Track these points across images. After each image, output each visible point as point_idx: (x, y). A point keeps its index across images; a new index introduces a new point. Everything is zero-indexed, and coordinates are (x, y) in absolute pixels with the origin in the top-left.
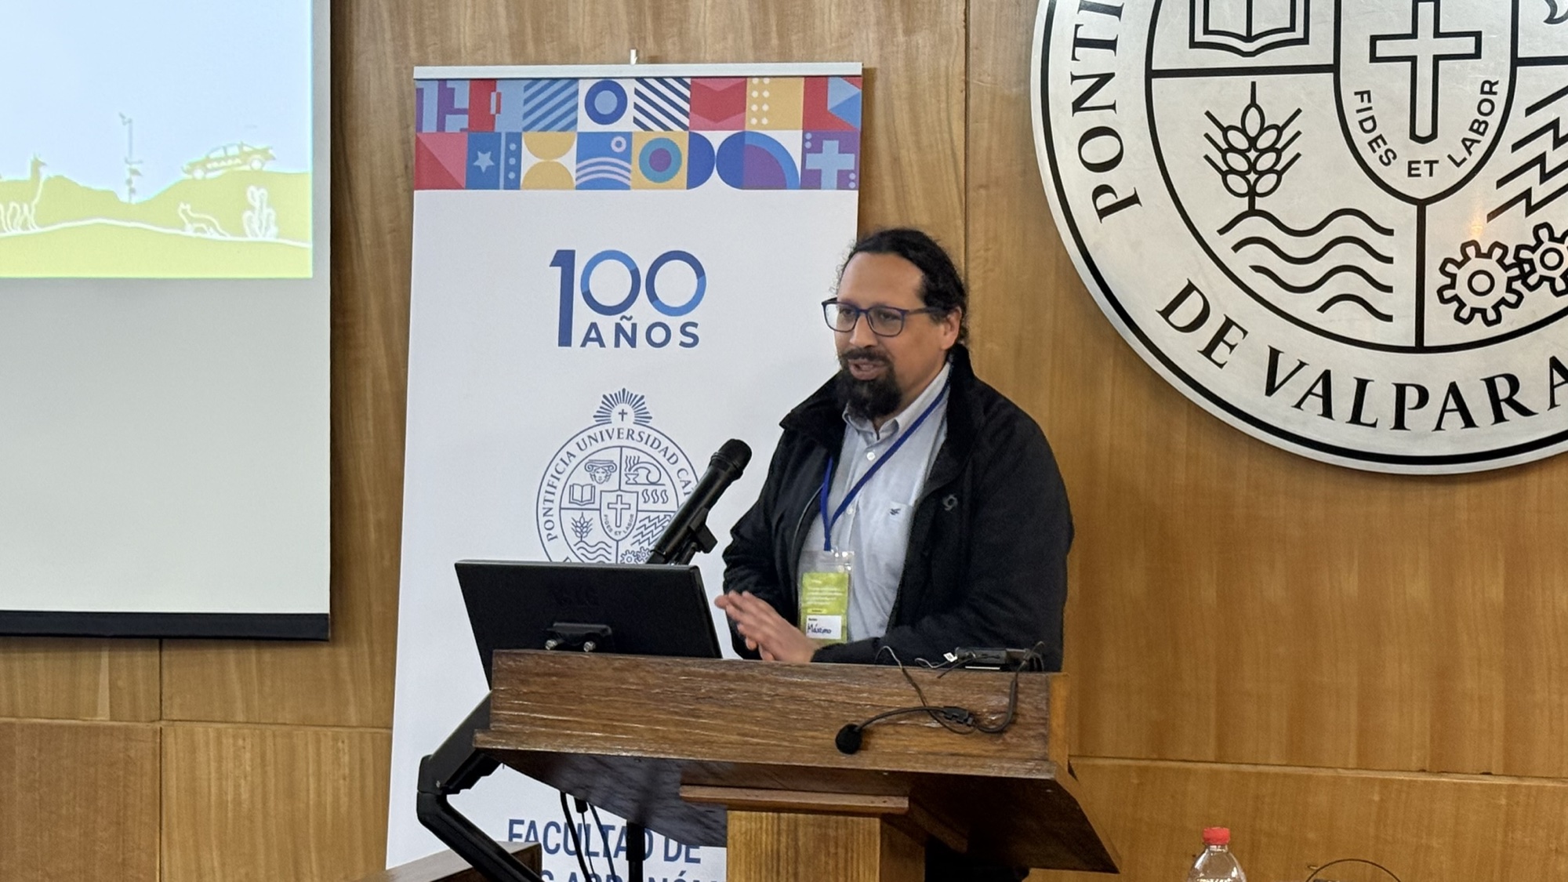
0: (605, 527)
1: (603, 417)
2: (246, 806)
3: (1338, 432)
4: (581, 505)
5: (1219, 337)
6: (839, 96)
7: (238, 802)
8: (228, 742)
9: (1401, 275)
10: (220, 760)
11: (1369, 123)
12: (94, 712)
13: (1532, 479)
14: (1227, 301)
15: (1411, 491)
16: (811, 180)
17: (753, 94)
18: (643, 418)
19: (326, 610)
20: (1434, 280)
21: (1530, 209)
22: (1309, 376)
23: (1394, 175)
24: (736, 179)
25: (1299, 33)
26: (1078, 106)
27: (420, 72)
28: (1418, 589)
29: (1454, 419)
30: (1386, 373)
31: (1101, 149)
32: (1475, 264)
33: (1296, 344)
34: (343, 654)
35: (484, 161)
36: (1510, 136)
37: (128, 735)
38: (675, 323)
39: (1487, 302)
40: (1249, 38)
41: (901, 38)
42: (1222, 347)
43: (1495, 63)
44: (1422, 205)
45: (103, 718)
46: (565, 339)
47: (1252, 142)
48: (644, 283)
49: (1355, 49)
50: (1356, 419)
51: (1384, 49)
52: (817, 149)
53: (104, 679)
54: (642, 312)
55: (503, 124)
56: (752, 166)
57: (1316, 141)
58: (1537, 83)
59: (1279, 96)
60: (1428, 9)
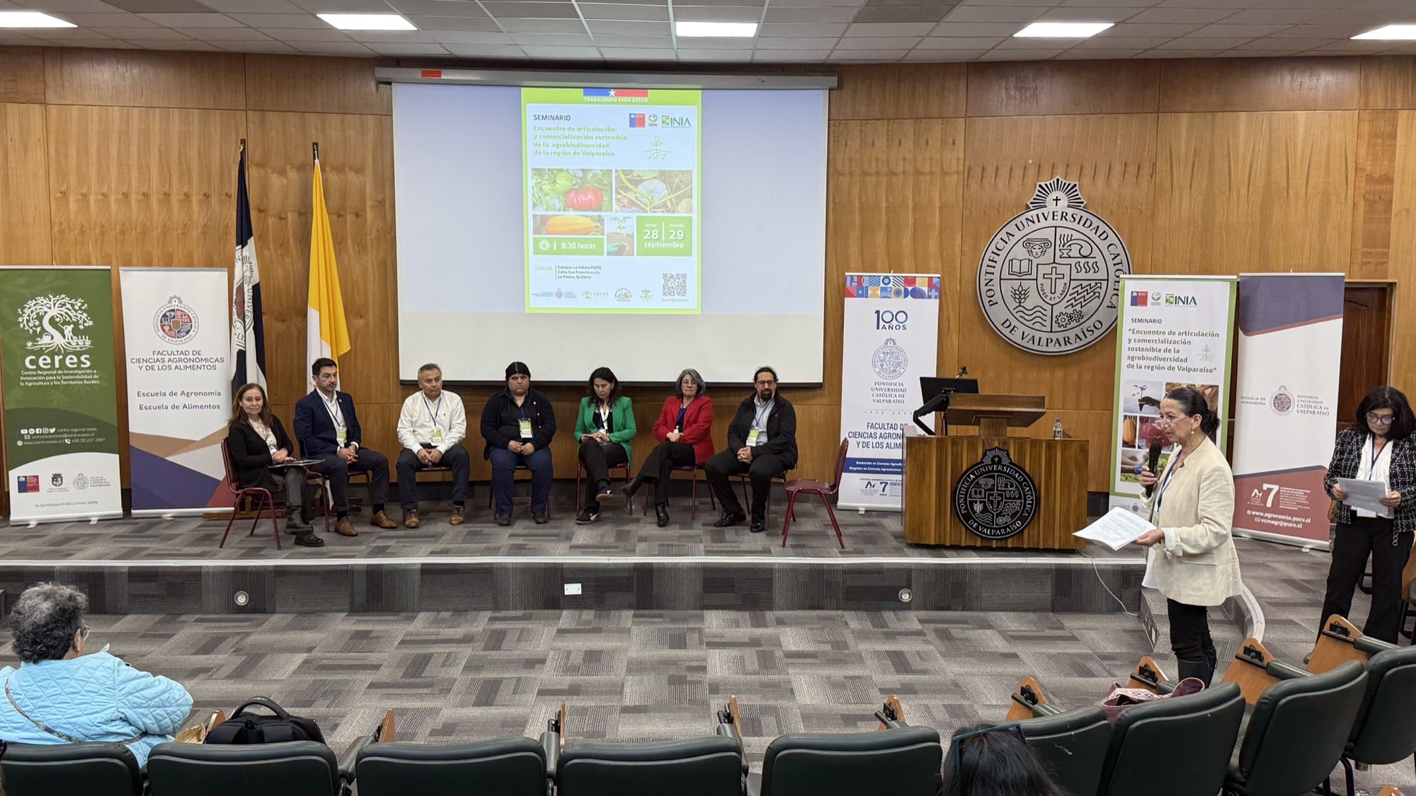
0: (887, 365)
1: (886, 343)
3: (1036, 347)
4: (882, 361)
5: (1013, 329)
6: (935, 281)
9: (1048, 319)
11: (1043, 290)
13: (1069, 355)
14: (1014, 322)
15: (1046, 357)
16: (930, 297)
17: (917, 279)
18: (895, 344)
19: (821, 381)
20: (1054, 319)
21: (1072, 307)
22: (1030, 336)
23: (1047, 300)
24: (914, 297)
25: (1030, 273)
26: (986, 285)
27: (847, 274)
29: (1057, 345)
30: (1045, 336)
31: (991, 293)
32: (1062, 316)
33: (1027, 331)
34: (822, 390)
35: (860, 292)
36: (1069, 293)
38: (901, 325)
39: (1064, 324)
40: (1020, 273)
41: (947, 269)
42: (1013, 332)
43: (1067, 280)
44: (1052, 305)
46: (878, 328)
47: (1020, 293)
48: (894, 317)
49: (1040, 276)
50: (1038, 344)
51: (1046, 276)
52: (931, 291)
55: (864, 285)
56: (917, 294)
57: (1033, 294)
58: (1074, 284)
59: (1026, 284)
60: (1054, 269)
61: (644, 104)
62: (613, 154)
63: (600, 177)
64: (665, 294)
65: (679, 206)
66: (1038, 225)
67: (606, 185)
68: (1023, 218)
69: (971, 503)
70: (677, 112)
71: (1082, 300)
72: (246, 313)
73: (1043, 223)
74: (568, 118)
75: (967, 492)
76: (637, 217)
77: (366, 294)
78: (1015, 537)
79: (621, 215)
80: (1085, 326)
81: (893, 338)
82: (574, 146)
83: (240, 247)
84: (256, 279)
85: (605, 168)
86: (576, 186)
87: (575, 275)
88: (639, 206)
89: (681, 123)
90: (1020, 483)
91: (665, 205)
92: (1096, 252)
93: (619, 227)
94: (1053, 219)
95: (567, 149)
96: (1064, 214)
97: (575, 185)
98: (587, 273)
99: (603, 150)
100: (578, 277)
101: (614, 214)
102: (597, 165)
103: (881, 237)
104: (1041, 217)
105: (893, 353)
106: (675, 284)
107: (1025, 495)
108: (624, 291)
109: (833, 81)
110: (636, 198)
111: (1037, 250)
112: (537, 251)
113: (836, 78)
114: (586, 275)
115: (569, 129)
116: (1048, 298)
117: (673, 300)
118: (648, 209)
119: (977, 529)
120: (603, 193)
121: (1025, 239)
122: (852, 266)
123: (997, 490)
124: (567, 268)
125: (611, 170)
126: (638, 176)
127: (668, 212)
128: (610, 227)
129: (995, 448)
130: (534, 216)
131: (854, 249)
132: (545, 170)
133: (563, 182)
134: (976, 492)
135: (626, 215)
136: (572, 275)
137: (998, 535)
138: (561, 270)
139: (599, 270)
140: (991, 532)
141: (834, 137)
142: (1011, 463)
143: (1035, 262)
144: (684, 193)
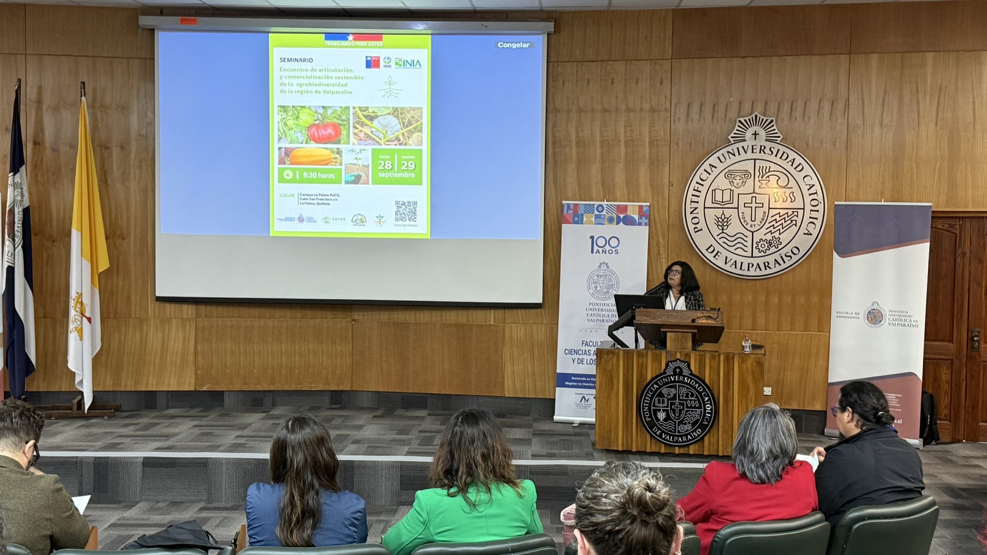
0: (600, 287)
1: (600, 267)
2: (522, 339)
3: (738, 271)
4: (596, 283)
5: (716, 254)
6: (645, 209)
7: (520, 339)
8: (519, 327)
9: (749, 244)
10: (517, 331)
11: (744, 218)
12: (490, 321)
13: (770, 280)
14: (718, 248)
15: (749, 281)
16: (640, 224)
17: (629, 208)
18: (608, 267)
19: (541, 302)
20: (755, 245)
21: (772, 234)
22: (733, 261)
23: (748, 227)
24: (625, 224)
25: (731, 202)
26: (691, 213)
27: (563, 202)
28: (750, 298)
29: (758, 269)
30: (746, 261)
31: (695, 221)
32: (762, 243)
33: (730, 256)
34: (542, 310)
35: (576, 219)
36: (768, 221)
37: (497, 326)
38: (614, 250)
39: (764, 249)
40: (723, 202)
41: (656, 198)
43: (766, 208)
44: (753, 232)
45: (492, 322)
46: (592, 252)
47: (723, 220)
48: (608, 242)
49: (741, 205)
50: (741, 269)
51: (746, 205)
52: (641, 218)
53: (492, 315)
54: (607, 247)
55: (580, 212)
56: (628, 221)
57: (735, 220)
58: (773, 212)
59: (728, 213)
60: (754, 199)
61: (379, 47)
62: (351, 93)
63: (340, 114)
64: (397, 220)
65: (410, 139)
66: (738, 158)
67: (344, 120)
68: (724, 151)
69: (655, 412)
70: (409, 55)
71: (781, 227)
72: (16, 233)
73: (743, 156)
74: (311, 60)
75: (651, 401)
76: (373, 149)
77: (128, 219)
78: (697, 444)
79: (358, 148)
80: (783, 252)
81: (606, 262)
82: (316, 85)
83: (11, 174)
84: (26, 203)
85: (343, 105)
86: (318, 122)
87: (315, 202)
88: (373, 139)
89: (412, 64)
90: (700, 393)
91: (397, 139)
92: (792, 183)
93: (356, 159)
94: (753, 152)
95: (310, 88)
96: (763, 148)
97: (316, 120)
98: (327, 200)
99: (341, 89)
100: (318, 204)
101: (350, 146)
102: (336, 102)
103: (595, 169)
104: (741, 150)
105: (606, 276)
106: (406, 211)
107: (705, 405)
108: (360, 217)
109: (550, 26)
110: (372, 132)
111: (738, 181)
112: (282, 180)
113: (553, 23)
114: (326, 202)
115: (312, 70)
116: (749, 225)
117: (404, 226)
118: (382, 142)
119: (660, 436)
120: (342, 127)
121: (726, 170)
122: (570, 195)
123: (679, 399)
124: (308, 195)
125: (349, 107)
126: (374, 112)
127: (400, 144)
128: (347, 158)
129: (676, 360)
130: (280, 148)
131: (571, 180)
132: (289, 107)
133: (306, 118)
134: (659, 401)
135: (362, 147)
136: (313, 202)
137: (680, 442)
138: (303, 197)
139: (337, 197)
140: (673, 439)
141: (553, 77)
142: (691, 374)
143: (736, 192)
144: (415, 129)
